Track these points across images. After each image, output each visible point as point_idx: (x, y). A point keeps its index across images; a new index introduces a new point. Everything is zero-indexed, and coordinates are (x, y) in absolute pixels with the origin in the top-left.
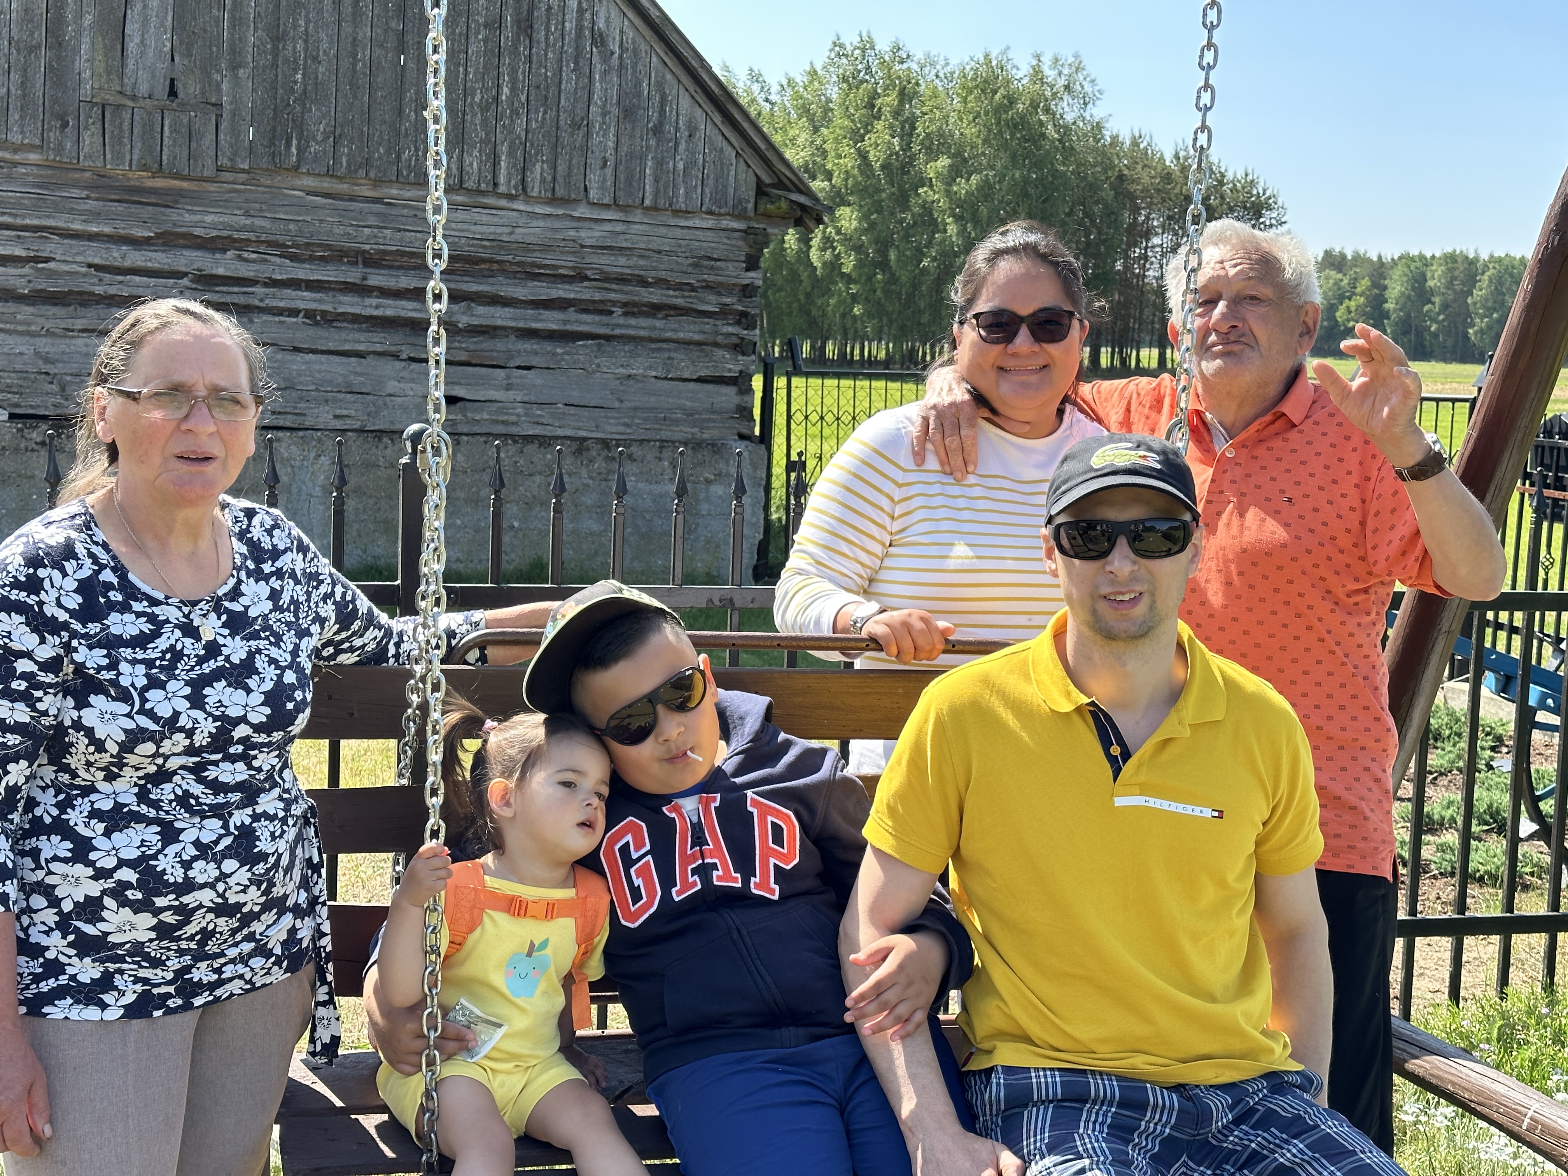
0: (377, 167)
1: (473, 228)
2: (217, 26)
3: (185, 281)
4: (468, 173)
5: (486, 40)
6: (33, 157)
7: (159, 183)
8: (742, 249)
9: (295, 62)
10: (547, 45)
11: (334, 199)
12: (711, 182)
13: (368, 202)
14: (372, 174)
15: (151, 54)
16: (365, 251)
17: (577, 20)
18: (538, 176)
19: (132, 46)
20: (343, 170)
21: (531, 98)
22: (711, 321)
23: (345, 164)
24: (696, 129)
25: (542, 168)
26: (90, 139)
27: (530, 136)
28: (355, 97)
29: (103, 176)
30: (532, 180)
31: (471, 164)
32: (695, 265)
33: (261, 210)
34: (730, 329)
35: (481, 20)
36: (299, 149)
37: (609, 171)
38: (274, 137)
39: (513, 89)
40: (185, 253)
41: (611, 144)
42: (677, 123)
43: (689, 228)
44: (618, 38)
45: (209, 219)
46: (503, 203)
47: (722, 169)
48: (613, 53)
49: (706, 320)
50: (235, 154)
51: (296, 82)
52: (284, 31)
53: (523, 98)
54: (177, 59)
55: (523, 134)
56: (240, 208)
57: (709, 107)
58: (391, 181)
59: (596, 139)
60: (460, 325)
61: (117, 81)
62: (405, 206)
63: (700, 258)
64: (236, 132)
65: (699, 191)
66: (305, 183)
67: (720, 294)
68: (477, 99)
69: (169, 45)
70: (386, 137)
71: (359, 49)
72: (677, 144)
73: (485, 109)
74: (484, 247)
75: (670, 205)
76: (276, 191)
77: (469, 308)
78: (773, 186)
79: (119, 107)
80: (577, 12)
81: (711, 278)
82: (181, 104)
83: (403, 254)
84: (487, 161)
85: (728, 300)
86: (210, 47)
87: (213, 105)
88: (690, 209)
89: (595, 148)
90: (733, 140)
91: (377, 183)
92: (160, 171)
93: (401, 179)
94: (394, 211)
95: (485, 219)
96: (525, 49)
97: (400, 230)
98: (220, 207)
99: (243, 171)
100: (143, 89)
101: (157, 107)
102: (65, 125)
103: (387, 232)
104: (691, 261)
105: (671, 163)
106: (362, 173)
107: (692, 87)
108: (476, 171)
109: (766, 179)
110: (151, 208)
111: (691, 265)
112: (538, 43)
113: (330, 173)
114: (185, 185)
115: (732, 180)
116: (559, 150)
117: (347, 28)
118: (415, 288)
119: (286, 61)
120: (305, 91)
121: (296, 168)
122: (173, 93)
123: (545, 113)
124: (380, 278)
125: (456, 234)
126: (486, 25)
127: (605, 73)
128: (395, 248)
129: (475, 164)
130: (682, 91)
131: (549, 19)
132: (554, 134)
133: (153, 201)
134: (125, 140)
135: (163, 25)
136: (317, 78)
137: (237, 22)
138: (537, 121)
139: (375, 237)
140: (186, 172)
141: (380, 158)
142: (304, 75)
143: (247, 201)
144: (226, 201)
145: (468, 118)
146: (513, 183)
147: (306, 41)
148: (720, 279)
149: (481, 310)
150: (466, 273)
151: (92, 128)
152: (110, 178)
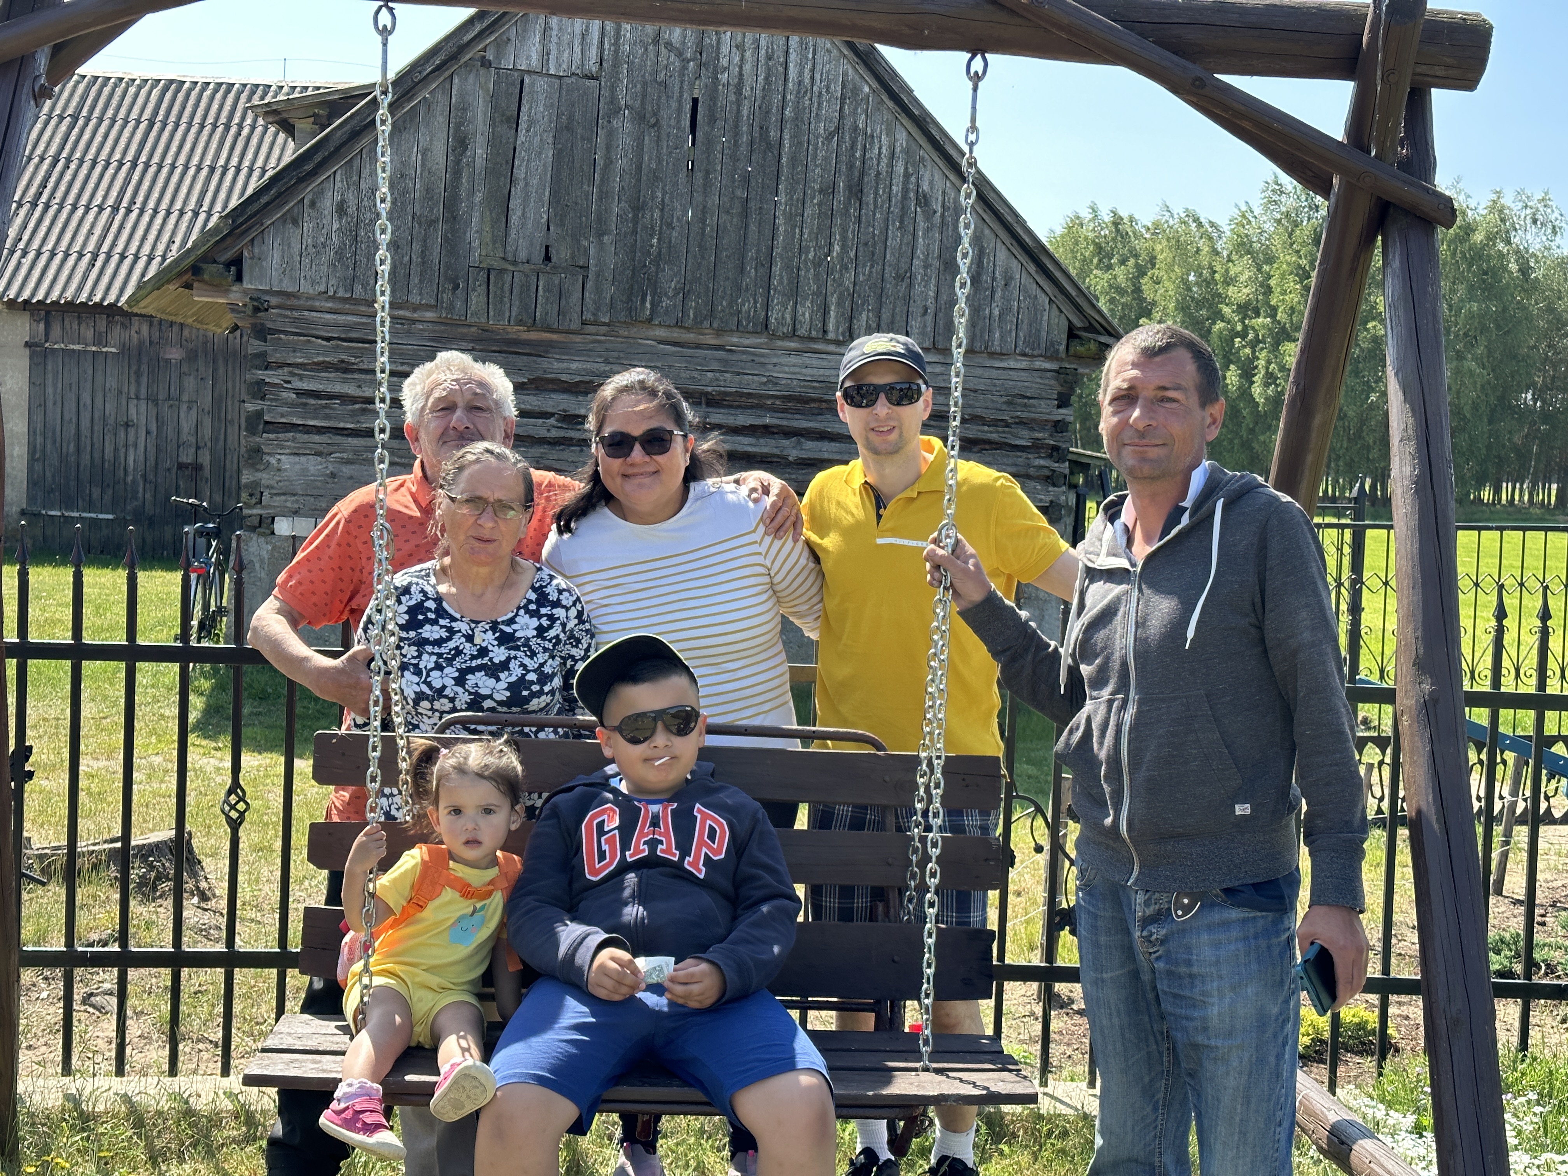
0: (721, 319)
1: (804, 371)
2: (587, 200)
3: (552, 421)
4: (800, 322)
5: (820, 204)
6: (430, 315)
7: (533, 336)
8: (1054, 387)
9: (652, 228)
10: (875, 207)
11: (682, 347)
12: (1025, 327)
13: (711, 349)
14: (715, 325)
15: (530, 226)
16: (707, 393)
17: (903, 184)
18: (864, 324)
19: (514, 219)
20: (690, 321)
21: (859, 254)
22: (1024, 454)
23: (692, 316)
24: (1012, 278)
25: (868, 317)
26: (477, 299)
27: (857, 288)
28: (703, 257)
29: (487, 331)
30: (859, 328)
31: (804, 314)
32: (1009, 403)
33: (619, 358)
34: (1042, 462)
35: (817, 187)
36: (652, 304)
37: (929, 318)
38: (631, 293)
39: (843, 247)
40: (553, 396)
41: (931, 294)
42: (994, 273)
43: (1004, 369)
44: (940, 198)
45: (574, 366)
46: (832, 348)
47: (1036, 314)
48: (935, 212)
49: (1019, 454)
50: (598, 309)
51: (652, 246)
52: (644, 202)
53: (852, 254)
54: (552, 228)
55: (851, 286)
56: (601, 357)
57: (1023, 258)
58: (732, 331)
59: (918, 289)
60: (790, 458)
61: (501, 249)
62: (744, 353)
63: (1014, 396)
64: (598, 290)
65: (1014, 334)
66: (657, 333)
67: (1032, 429)
68: (811, 256)
69: (545, 217)
70: (729, 292)
71: (708, 216)
72: (993, 292)
73: (817, 264)
74: (814, 388)
75: (986, 348)
76: (632, 341)
77: (799, 443)
78: (1085, 329)
79: (502, 271)
80: (904, 176)
81: (1024, 415)
82: (554, 267)
83: (742, 395)
84: (818, 311)
85: (1040, 435)
86: (580, 218)
87: (581, 267)
88: (1004, 351)
89: (917, 298)
90: (1046, 288)
91: (720, 332)
92: (533, 325)
93: (741, 328)
94: (734, 357)
95: (815, 363)
96: (855, 210)
97: (739, 374)
98: (584, 356)
99: (604, 324)
100: (522, 255)
101: (533, 271)
102: (456, 287)
103: (728, 375)
104: (1005, 399)
105: (987, 312)
106: (706, 324)
107: (1008, 240)
108: (808, 320)
109: (1078, 323)
110: (525, 358)
111: (1005, 403)
112: (867, 205)
113: (678, 325)
114: (555, 337)
115: (1045, 324)
116: (884, 300)
117: (698, 197)
118: (751, 425)
119: (645, 228)
120: (659, 253)
121: (650, 320)
122: (547, 258)
123: (872, 266)
124: (720, 416)
125: (789, 376)
126: (821, 191)
127: (928, 230)
128: (734, 390)
129: (807, 314)
130: (999, 244)
131: (877, 184)
132: (879, 285)
133: (527, 351)
134: (506, 299)
135: (541, 200)
136: (670, 242)
137: (604, 195)
138: (864, 274)
139: (717, 380)
140: (556, 326)
141: (722, 311)
142: (659, 240)
143: (607, 350)
144: (590, 350)
145: (802, 273)
146: (841, 330)
147: (662, 210)
148: (1033, 415)
149: (809, 444)
150: (798, 412)
151: (479, 289)
152: (492, 332)
